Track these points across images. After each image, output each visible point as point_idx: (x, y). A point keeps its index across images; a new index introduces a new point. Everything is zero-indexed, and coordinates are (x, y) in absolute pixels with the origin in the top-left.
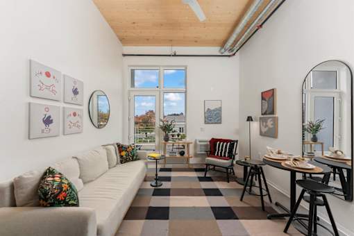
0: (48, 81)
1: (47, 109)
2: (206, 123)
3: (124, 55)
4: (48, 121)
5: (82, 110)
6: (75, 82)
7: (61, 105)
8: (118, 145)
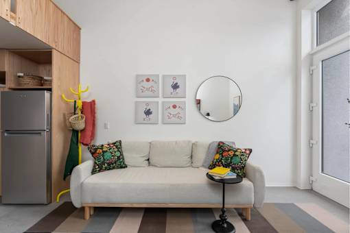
1: (147, 104)
4: (148, 113)
5: (185, 102)
6: (174, 78)
7: (160, 100)
8: (219, 145)
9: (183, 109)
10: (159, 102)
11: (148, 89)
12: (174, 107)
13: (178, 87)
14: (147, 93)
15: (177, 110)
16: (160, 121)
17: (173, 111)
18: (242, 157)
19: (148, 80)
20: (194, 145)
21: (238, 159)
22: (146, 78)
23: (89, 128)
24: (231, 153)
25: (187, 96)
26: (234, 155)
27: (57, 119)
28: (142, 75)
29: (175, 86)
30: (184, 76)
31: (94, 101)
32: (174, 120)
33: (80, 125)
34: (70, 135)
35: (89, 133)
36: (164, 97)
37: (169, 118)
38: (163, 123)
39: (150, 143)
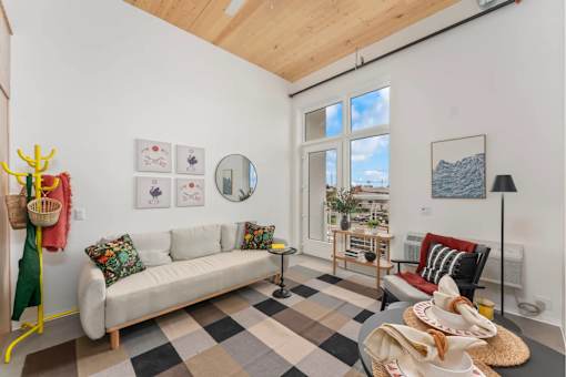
0: (154, 155)
1: (155, 181)
2: (435, 195)
3: (291, 96)
4: (156, 193)
5: (204, 181)
6: (192, 151)
7: (173, 176)
8: (246, 225)
9: (202, 189)
10: (169, 179)
11: (155, 161)
12: (192, 185)
13: (196, 162)
14: (154, 166)
15: (195, 190)
16: (172, 204)
17: (190, 191)
18: (270, 233)
19: (155, 149)
20: (223, 229)
21: (267, 236)
22: (153, 145)
24: (261, 231)
25: (206, 173)
26: (264, 233)
28: (147, 141)
29: (192, 161)
30: (203, 150)
31: (66, 175)
32: (191, 201)
36: (178, 172)
37: (185, 199)
38: (177, 206)
39: (171, 232)
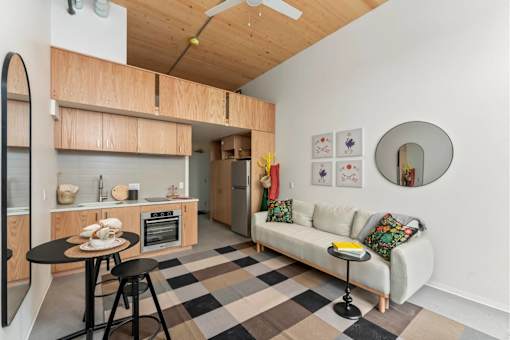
0: (322, 145)
1: (322, 165)
4: (323, 174)
5: (361, 161)
6: (349, 134)
7: (334, 160)
9: (359, 170)
10: (333, 163)
11: (323, 149)
12: (349, 167)
13: (353, 144)
14: (323, 153)
15: (352, 171)
16: (334, 183)
17: (348, 172)
18: (396, 236)
19: (323, 140)
20: (357, 214)
21: (389, 237)
22: (321, 138)
23: (274, 187)
24: (386, 229)
25: (364, 153)
26: (388, 232)
27: (255, 179)
28: (318, 136)
29: (350, 144)
30: (360, 130)
31: (278, 166)
32: (349, 182)
33: (268, 184)
34: (262, 191)
35: (273, 192)
36: (337, 157)
37: (343, 180)
38: (337, 185)
39: (316, 206)
